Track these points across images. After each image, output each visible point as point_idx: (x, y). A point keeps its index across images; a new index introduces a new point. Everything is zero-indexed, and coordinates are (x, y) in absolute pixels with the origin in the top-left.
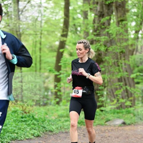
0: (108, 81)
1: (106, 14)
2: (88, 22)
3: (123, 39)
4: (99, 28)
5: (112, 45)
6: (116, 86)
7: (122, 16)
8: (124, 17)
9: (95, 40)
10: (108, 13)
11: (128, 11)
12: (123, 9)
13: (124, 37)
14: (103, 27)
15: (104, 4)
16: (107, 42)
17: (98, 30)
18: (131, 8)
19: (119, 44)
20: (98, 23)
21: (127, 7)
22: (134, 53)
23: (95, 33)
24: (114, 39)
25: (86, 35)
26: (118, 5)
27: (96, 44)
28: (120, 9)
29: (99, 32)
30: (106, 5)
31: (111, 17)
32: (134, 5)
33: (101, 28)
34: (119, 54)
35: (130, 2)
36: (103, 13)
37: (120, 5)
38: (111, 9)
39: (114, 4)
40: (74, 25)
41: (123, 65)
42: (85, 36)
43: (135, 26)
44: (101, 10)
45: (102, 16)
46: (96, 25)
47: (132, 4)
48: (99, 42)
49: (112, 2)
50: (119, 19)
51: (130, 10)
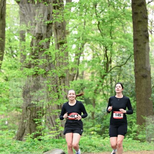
0: (46, 107)
1: (44, 36)
2: (26, 45)
3: (62, 63)
4: (38, 51)
5: (51, 70)
6: (55, 113)
7: (62, 38)
8: (64, 39)
9: (33, 64)
10: (47, 35)
11: (68, 33)
12: (63, 31)
13: (64, 61)
14: (41, 49)
15: (43, 25)
16: (46, 66)
17: (37, 53)
18: (72, 30)
19: (58, 68)
20: (36, 46)
21: (67, 29)
22: (75, 78)
23: (33, 57)
24: (53, 63)
25: (22, 58)
26: (57, 26)
27: (33, 68)
28: (60, 31)
29: (38, 55)
30: (45, 26)
31: (50, 39)
32: (74, 26)
33: (40, 51)
34: (58, 79)
35: (70, 23)
36: (42, 35)
37: (59, 26)
38: (50, 31)
39: (53, 26)
40: (11, 48)
41: (63, 90)
42: (22, 60)
43: (76, 49)
44: (40, 32)
45: (40, 37)
46: (34, 48)
47: (72, 25)
48: (37, 66)
49: (51, 22)
50: (59, 42)
51: (71, 32)
